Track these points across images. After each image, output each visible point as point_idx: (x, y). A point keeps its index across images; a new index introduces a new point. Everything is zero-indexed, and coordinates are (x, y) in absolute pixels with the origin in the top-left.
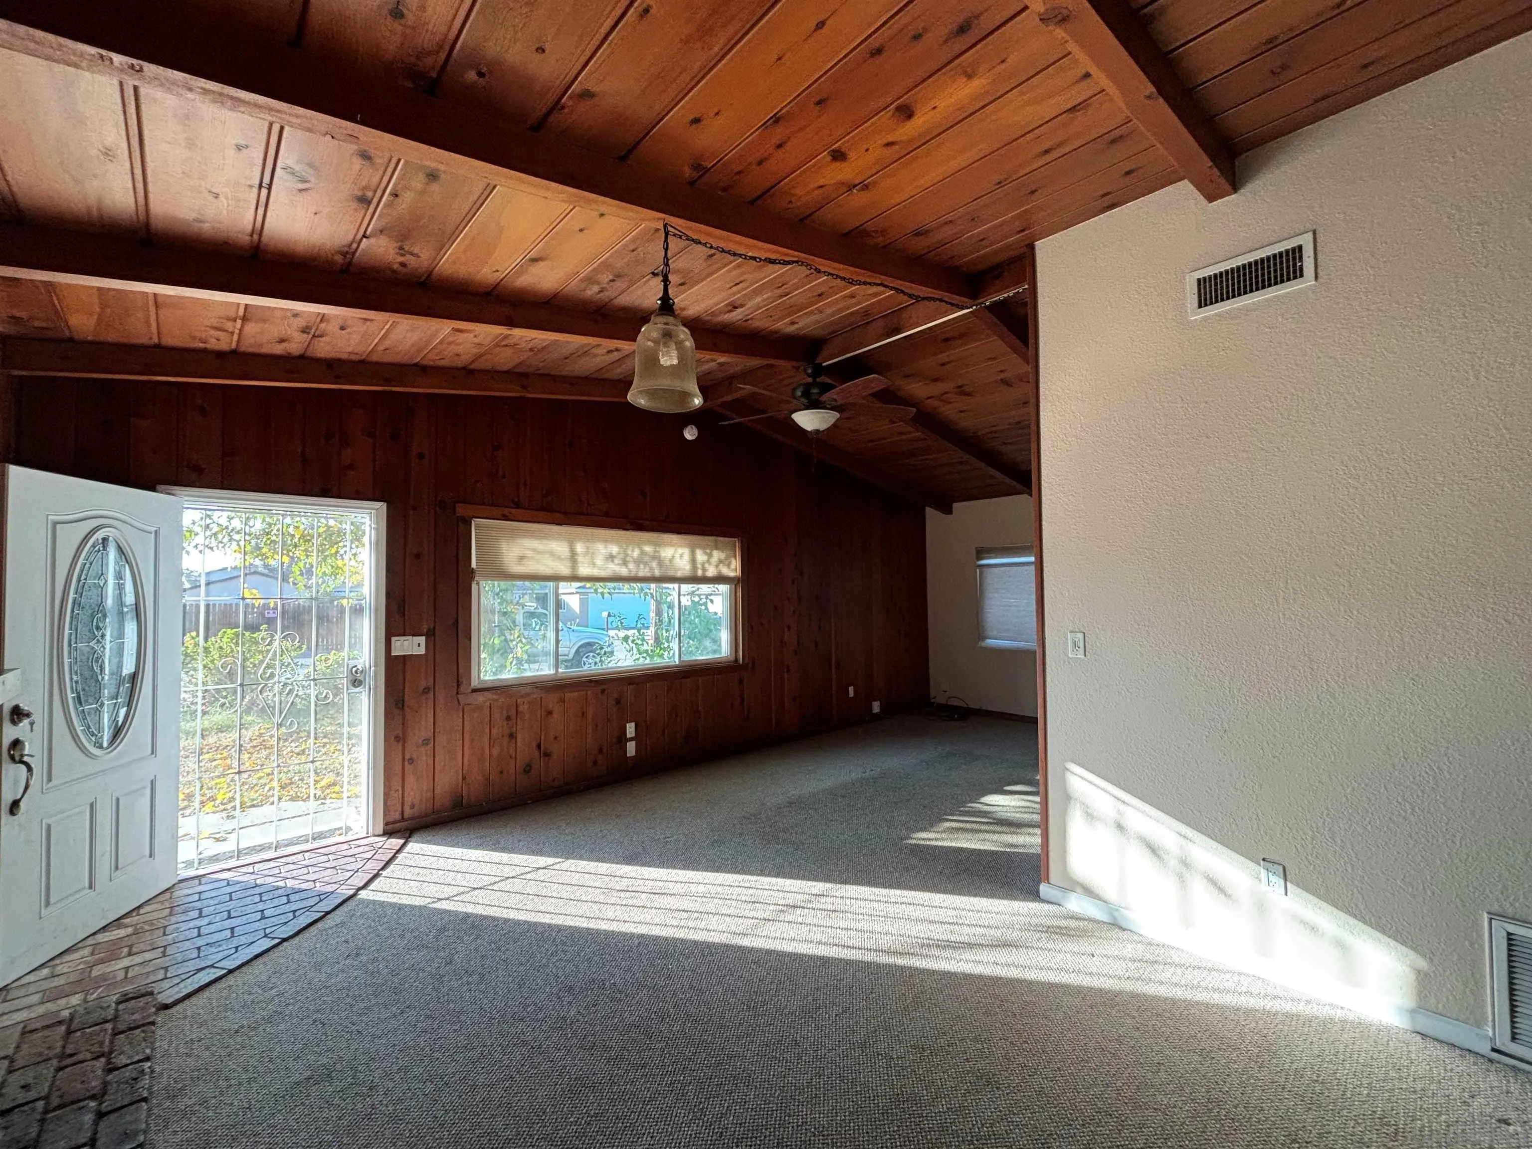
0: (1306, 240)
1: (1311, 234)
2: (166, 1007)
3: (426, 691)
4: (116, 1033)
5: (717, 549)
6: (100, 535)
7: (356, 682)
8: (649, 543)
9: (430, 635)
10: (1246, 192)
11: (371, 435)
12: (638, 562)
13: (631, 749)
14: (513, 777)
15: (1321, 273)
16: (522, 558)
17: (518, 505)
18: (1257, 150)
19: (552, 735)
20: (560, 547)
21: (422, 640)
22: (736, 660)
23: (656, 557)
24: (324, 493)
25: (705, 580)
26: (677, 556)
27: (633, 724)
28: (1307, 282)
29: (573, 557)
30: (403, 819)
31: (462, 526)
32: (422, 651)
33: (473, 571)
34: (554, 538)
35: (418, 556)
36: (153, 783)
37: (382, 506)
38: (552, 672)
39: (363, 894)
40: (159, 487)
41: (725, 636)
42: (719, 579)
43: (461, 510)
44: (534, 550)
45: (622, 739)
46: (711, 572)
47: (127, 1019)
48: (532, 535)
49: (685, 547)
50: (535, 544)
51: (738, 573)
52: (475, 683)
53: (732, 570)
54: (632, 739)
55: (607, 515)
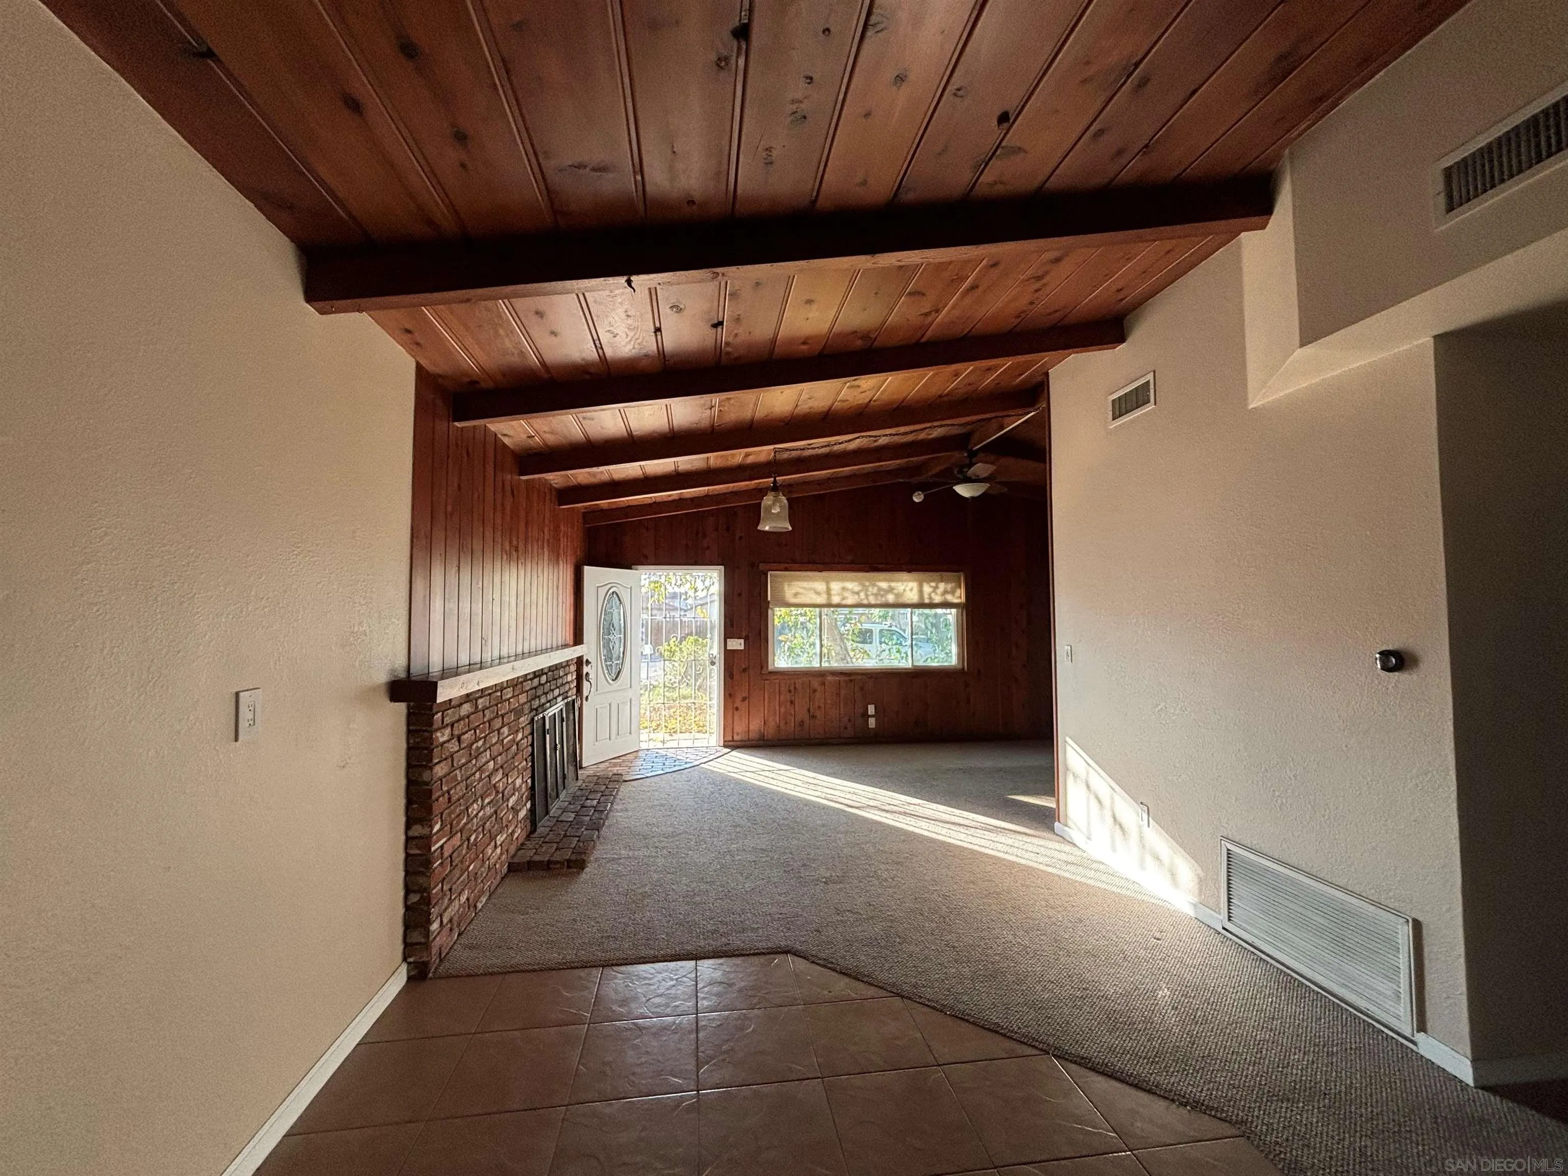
0: (1150, 377)
1: (1152, 373)
2: (626, 781)
3: (745, 670)
4: (610, 781)
5: (942, 581)
6: (611, 591)
7: (713, 663)
8: (885, 580)
9: (746, 639)
10: (1130, 340)
11: (717, 529)
12: (876, 595)
13: (872, 722)
14: (793, 728)
15: (1158, 400)
16: (796, 595)
17: (794, 562)
18: (1135, 312)
19: (816, 706)
20: (820, 586)
21: (742, 641)
22: (963, 669)
23: (891, 590)
24: (696, 563)
25: (932, 606)
26: (907, 589)
27: (873, 706)
28: (1150, 407)
29: (829, 592)
30: (733, 741)
31: (763, 576)
32: (742, 648)
33: (769, 602)
34: (817, 581)
35: (740, 595)
36: (631, 700)
37: (722, 568)
38: (818, 665)
39: (702, 765)
40: (633, 567)
41: (954, 649)
42: (946, 605)
43: (762, 567)
44: (804, 588)
45: (865, 716)
46: (937, 599)
47: (613, 779)
48: (804, 579)
49: (913, 581)
50: (805, 584)
51: (963, 600)
52: (771, 668)
53: (957, 597)
54: (872, 716)
55: (852, 562)
